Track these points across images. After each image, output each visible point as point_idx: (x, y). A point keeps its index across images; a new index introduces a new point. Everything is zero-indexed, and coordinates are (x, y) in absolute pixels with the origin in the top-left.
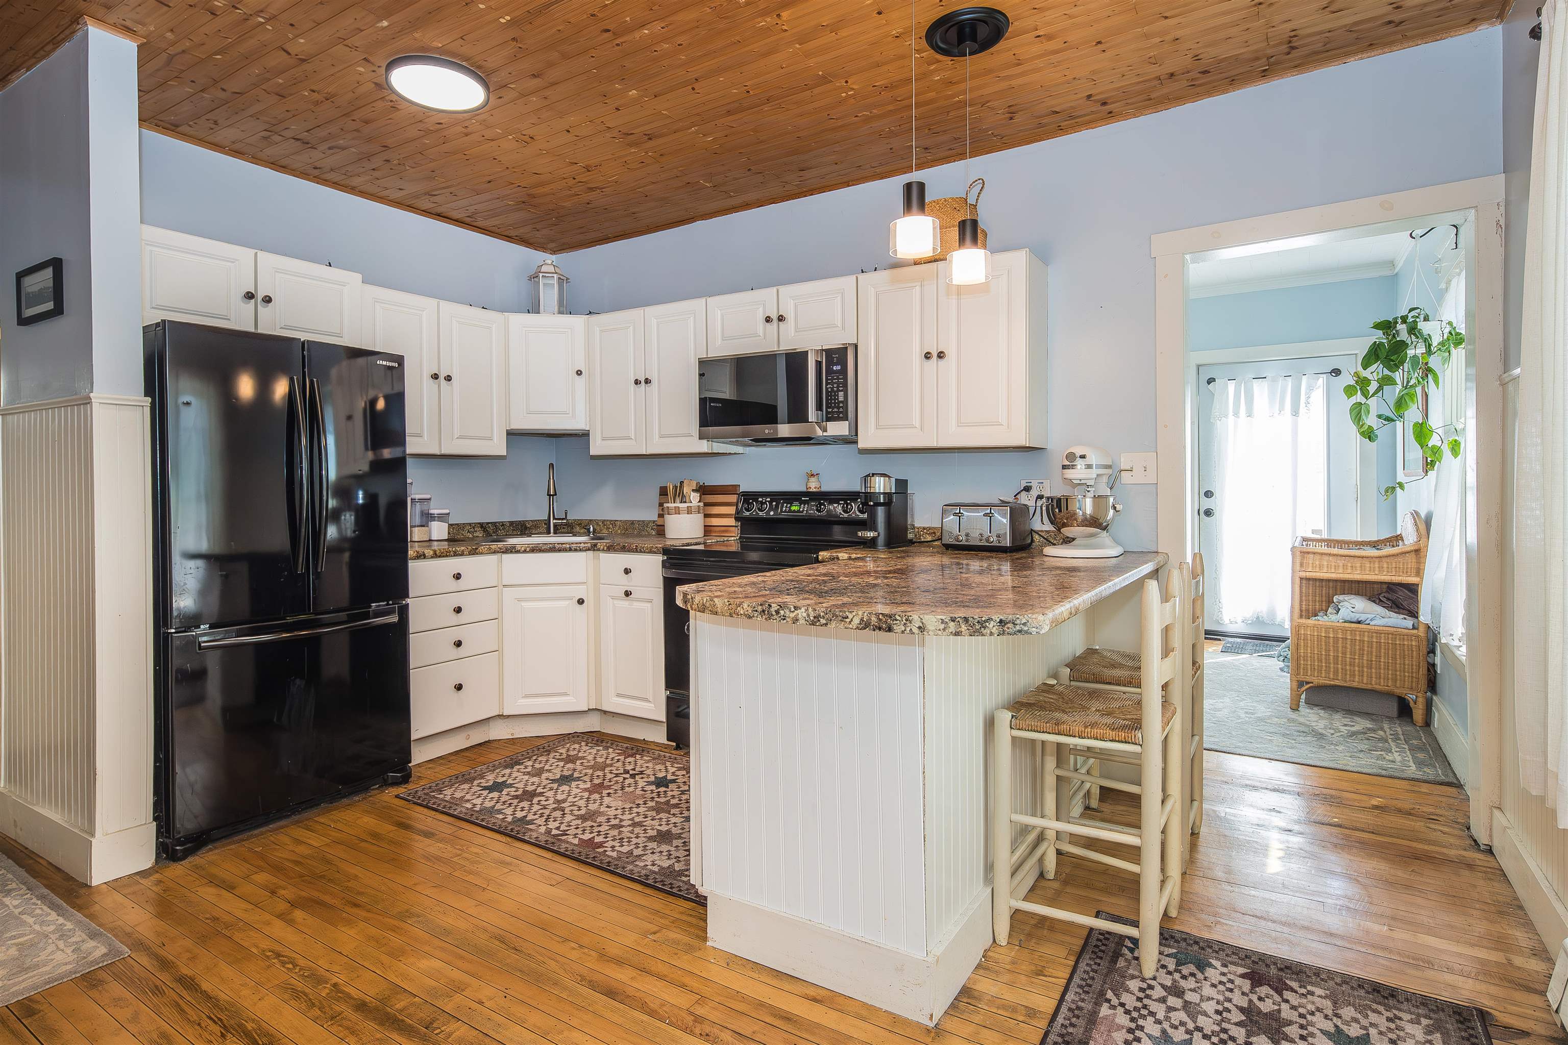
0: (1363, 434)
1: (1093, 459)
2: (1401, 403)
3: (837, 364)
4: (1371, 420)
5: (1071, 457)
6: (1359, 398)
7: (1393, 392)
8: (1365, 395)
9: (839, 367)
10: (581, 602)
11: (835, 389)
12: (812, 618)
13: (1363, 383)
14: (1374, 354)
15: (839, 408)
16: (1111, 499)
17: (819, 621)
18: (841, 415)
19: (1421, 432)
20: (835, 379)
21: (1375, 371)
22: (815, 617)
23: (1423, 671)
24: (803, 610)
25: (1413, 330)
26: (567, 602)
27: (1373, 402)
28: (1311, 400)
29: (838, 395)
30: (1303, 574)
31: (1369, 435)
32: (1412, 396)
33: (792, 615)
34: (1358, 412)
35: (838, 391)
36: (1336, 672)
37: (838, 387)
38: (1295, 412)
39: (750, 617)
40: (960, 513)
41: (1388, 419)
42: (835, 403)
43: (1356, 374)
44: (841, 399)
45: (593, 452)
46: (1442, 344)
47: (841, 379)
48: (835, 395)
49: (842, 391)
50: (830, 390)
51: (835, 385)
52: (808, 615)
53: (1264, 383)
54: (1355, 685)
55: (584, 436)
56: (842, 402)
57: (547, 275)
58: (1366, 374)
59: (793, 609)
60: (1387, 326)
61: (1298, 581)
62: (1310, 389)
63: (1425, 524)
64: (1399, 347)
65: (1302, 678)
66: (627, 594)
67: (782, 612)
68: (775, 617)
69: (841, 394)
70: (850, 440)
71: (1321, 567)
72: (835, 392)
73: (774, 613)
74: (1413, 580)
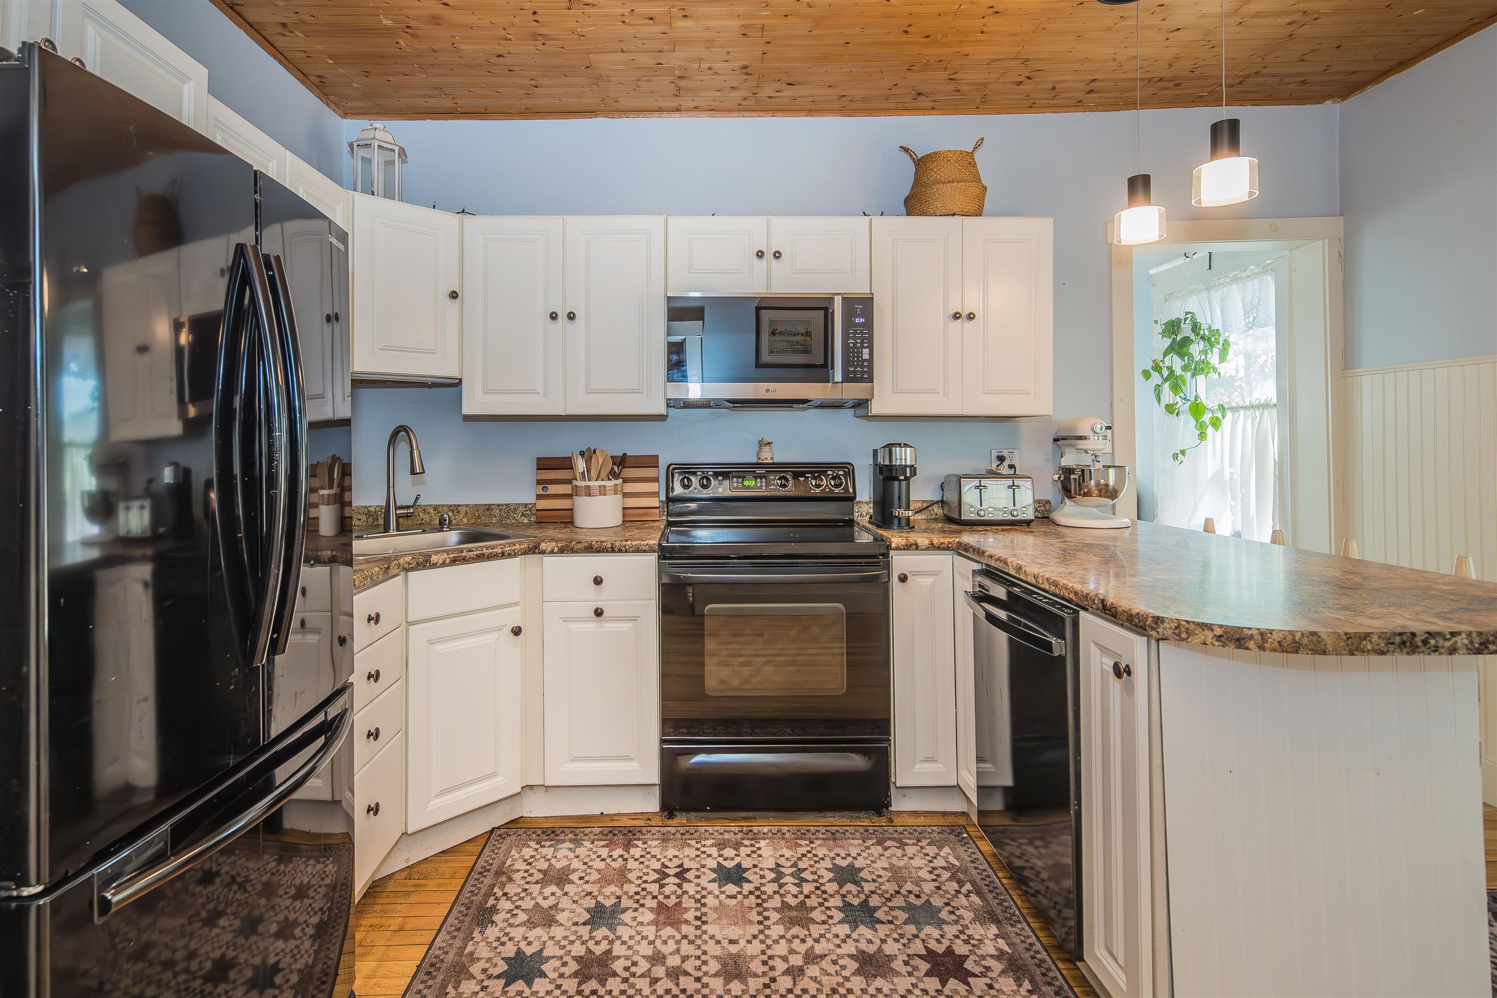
3: (859, 316)
9: (862, 320)
10: (517, 631)
11: (859, 345)
12: (1477, 645)
15: (863, 367)
17: (1487, 648)
18: (866, 376)
20: (859, 334)
22: (1481, 644)
24: (1464, 636)
25: (1193, 329)
26: (494, 636)
29: (861, 353)
33: (1448, 644)
35: (862, 347)
37: (862, 343)
39: (1382, 653)
40: (980, 486)
42: (858, 361)
44: (866, 356)
45: (466, 410)
47: (865, 334)
48: (858, 353)
49: (866, 348)
50: (851, 345)
51: (859, 341)
52: (1472, 642)
55: (456, 384)
56: (866, 360)
57: (385, 145)
59: (1448, 636)
64: (1186, 342)
66: (599, 613)
67: (1432, 642)
68: (1423, 649)
69: (866, 351)
70: (861, 405)
72: (858, 348)
73: (1420, 644)
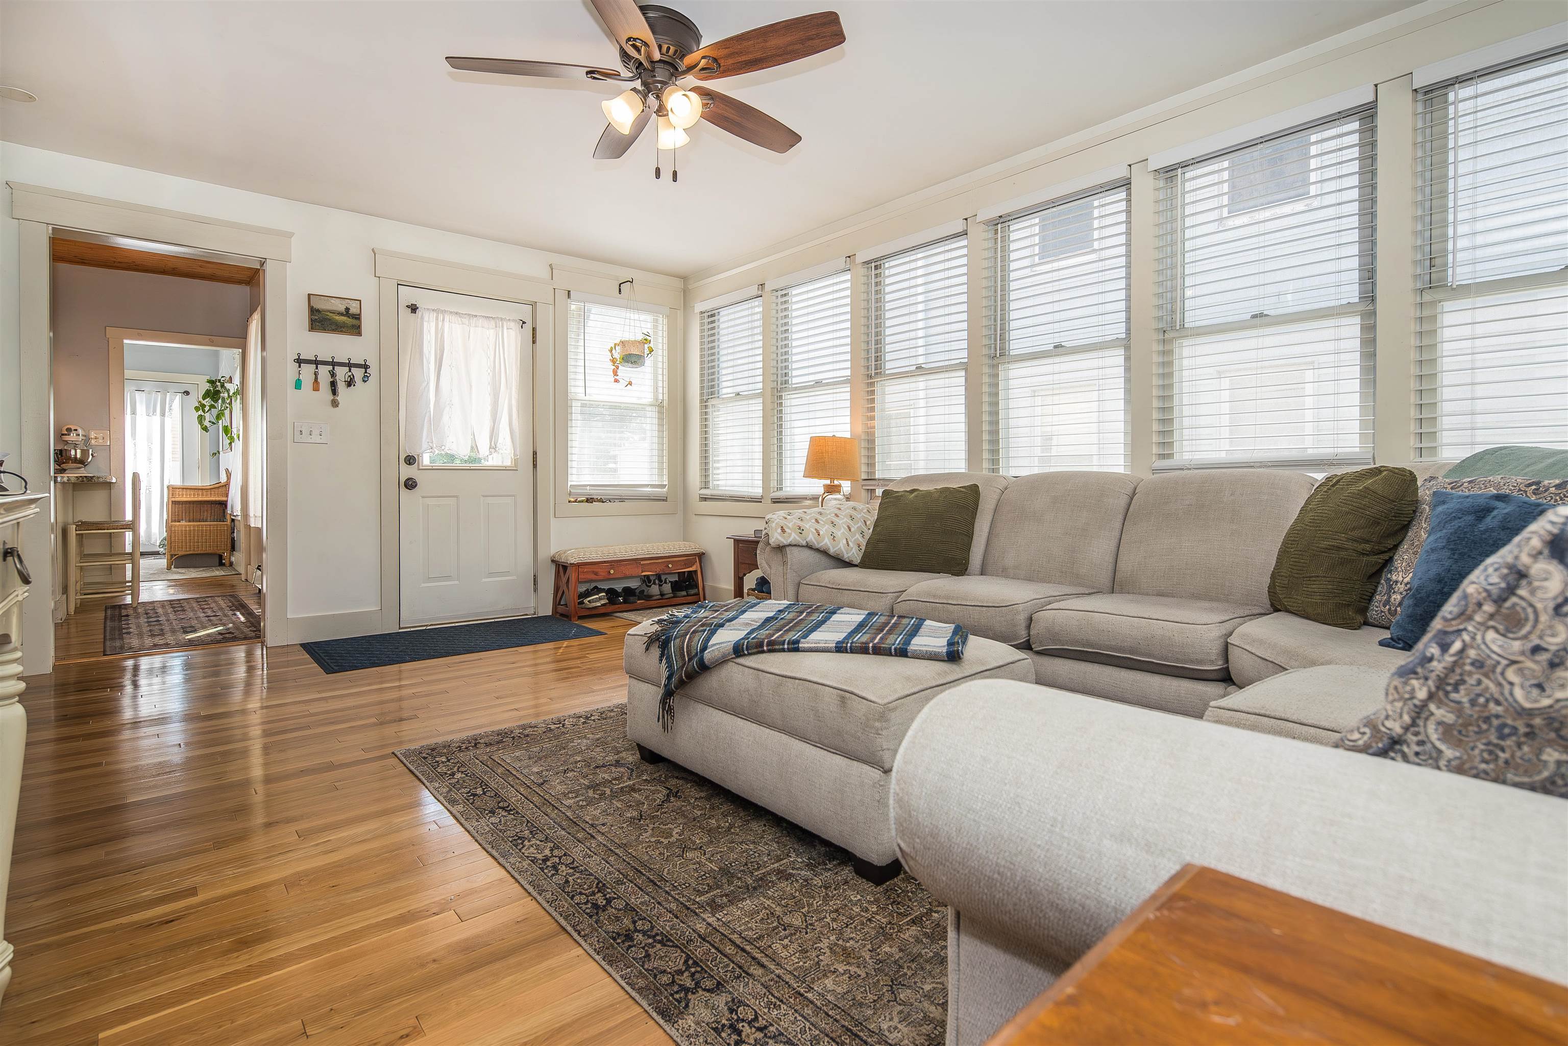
0: (203, 429)
1: (80, 432)
2: (218, 417)
4: (206, 423)
5: (69, 430)
6: (201, 412)
7: (215, 412)
8: (204, 411)
13: (203, 406)
14: (207, 394)
16: (91, 451)
19: (226, 430)
21: (207, 402)
23: (229, 541)
25: (223, 386)
27: (207, 415)
28: (173, 407)
30: (173, 499)
31: (205, 429)
32: (223, 414)
34: (201, 419)
36: (190, 548)
38: (163, 414)
41: (213, 423)
43: (200, 402)
46: (234, 393)
53: (143, 394)
54: (199, 552)
58: (204, 402)
60: (212, 382)
61: (170, 503)
62: (172, 401)
63: (229, 474)
64: (217, 393)
65: (173, 553)
71: (183, 495)
74: (224, 499)
